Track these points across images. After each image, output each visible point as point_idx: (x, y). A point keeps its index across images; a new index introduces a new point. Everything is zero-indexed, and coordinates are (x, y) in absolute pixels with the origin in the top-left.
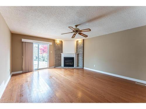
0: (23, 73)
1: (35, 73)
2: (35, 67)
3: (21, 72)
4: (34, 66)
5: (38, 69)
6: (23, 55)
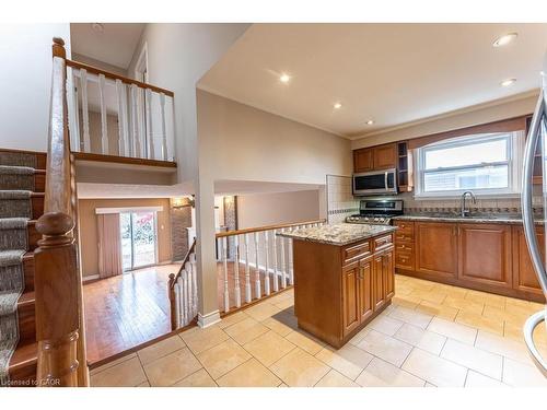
0: (100, 279)
1: (127, 278)
2: (126, 264)
3: (96, 277)
4: (124, 260)
5: (133, 269)
6: (98, 241)
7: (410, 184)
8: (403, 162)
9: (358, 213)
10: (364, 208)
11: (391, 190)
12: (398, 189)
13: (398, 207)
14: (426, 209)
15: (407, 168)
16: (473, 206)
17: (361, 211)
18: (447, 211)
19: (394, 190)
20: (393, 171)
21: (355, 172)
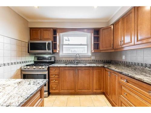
7: (58, 49)
8: (55, 38)
9: (33, 63)
10: (36, 60)
11: (49, 51)
12: (53, 51)
13: (53, 60)
14: (64, 61)
15: (56, 42)
16: (80, 59)
17: (35, 62)
18: (70, 61)
19: (51, 51)
20: (50, 42)
21: (31, 39)
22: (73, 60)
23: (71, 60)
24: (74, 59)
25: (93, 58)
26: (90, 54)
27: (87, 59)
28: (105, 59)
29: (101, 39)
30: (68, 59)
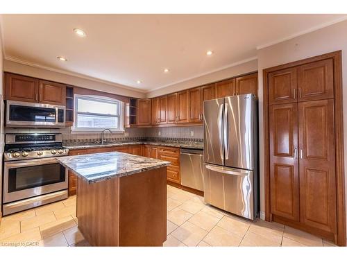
11: (60, 124)
14: (79, 140)
18: (92, 141)
20: (64, 108)
21: (8, 98)
22: (97, 140)
23: (94, 140)
24: (98, 137)
25: (127, 135)
26: (122, 129)
27: (119, 137)
28: (141, 135)
29: (138, 113)
30: (88, 138)
